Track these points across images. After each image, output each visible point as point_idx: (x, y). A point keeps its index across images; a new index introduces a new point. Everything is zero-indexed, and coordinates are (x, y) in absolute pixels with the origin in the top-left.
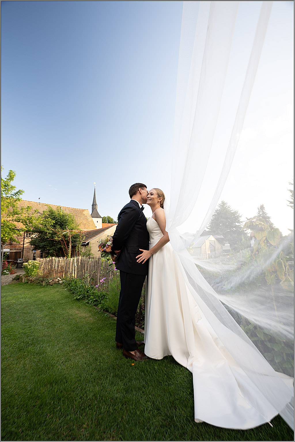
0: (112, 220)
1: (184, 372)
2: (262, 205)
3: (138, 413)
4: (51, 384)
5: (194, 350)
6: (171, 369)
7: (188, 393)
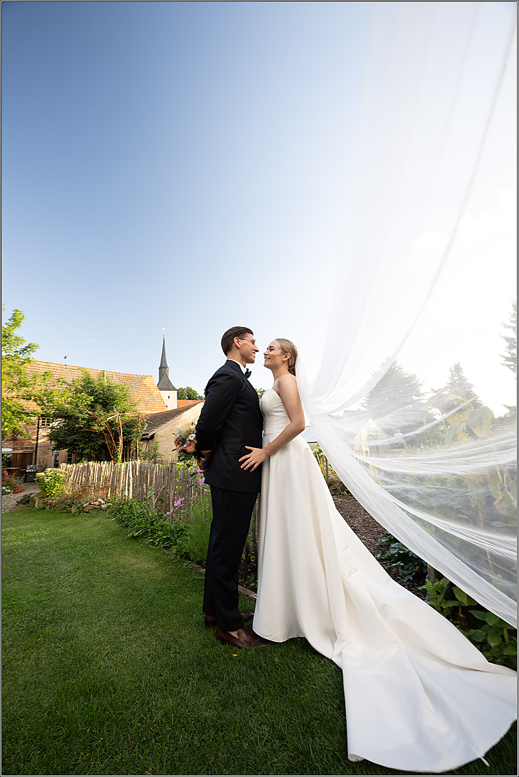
0: (195, 393)
1: (326, 667)
2: (457, 364)
3: (246, 746)
4: (86, 695)
5: (345, 628)
6: (303, 663)
7: (335, 706)
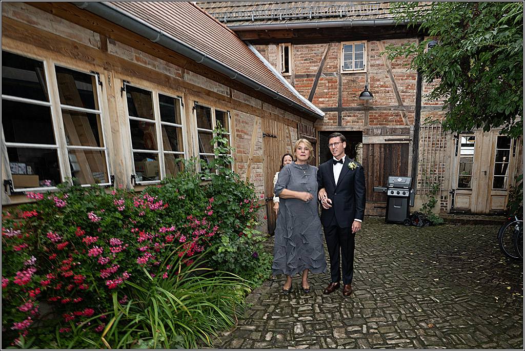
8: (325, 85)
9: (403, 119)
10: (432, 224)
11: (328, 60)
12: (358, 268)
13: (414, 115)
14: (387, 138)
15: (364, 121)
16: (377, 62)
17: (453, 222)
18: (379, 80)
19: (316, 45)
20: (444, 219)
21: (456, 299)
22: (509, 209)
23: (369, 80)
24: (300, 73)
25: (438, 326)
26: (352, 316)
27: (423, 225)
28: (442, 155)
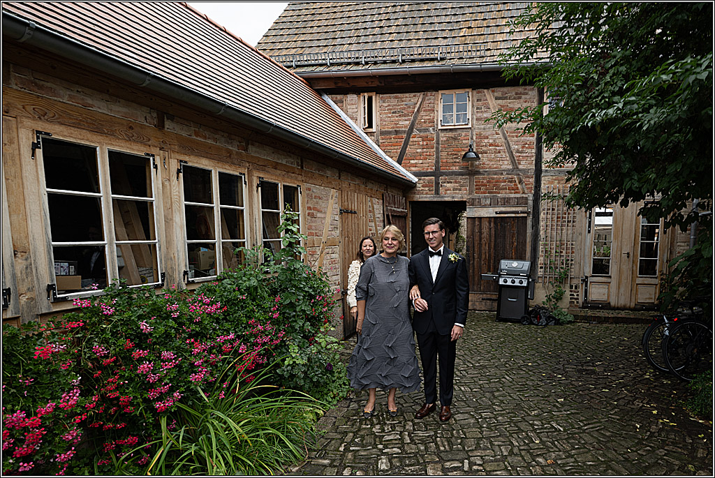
8: (419, 144)
9: (519, 186)
10: (558, 322)
11: (422, 113)
12: (460, 384)
13: (532, 180)
14: (498, 209)
15: (468, 188)
16: (485, 115)
17: (587, 319)
18: (487, 138)
19: (407, 95)
20: (574, 316)
21: (584, 426)
22: (660, 302)
23: (474, 138)
24: (386, 129)
25: (559, 462)
26: (451, 449)
27: (547, 324)
28: (570, 232)
